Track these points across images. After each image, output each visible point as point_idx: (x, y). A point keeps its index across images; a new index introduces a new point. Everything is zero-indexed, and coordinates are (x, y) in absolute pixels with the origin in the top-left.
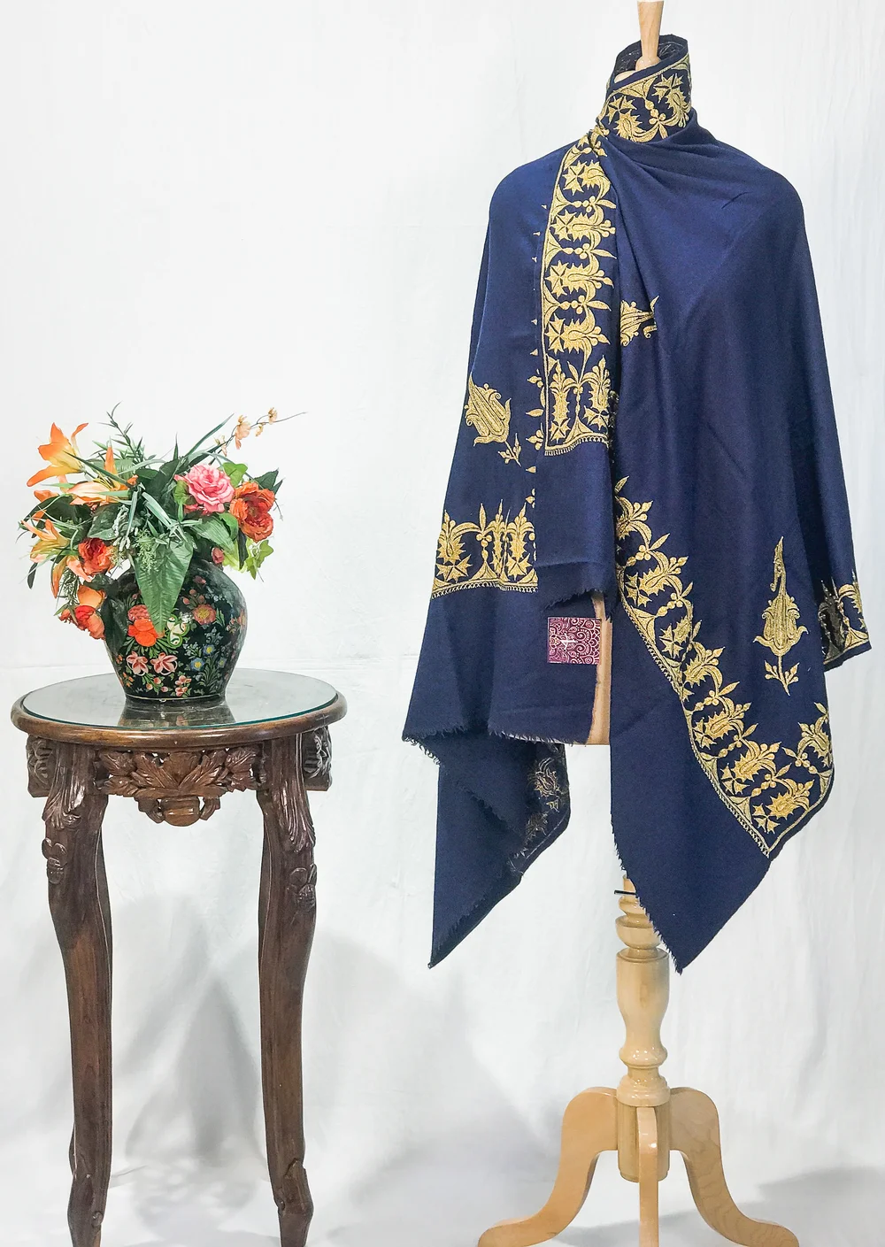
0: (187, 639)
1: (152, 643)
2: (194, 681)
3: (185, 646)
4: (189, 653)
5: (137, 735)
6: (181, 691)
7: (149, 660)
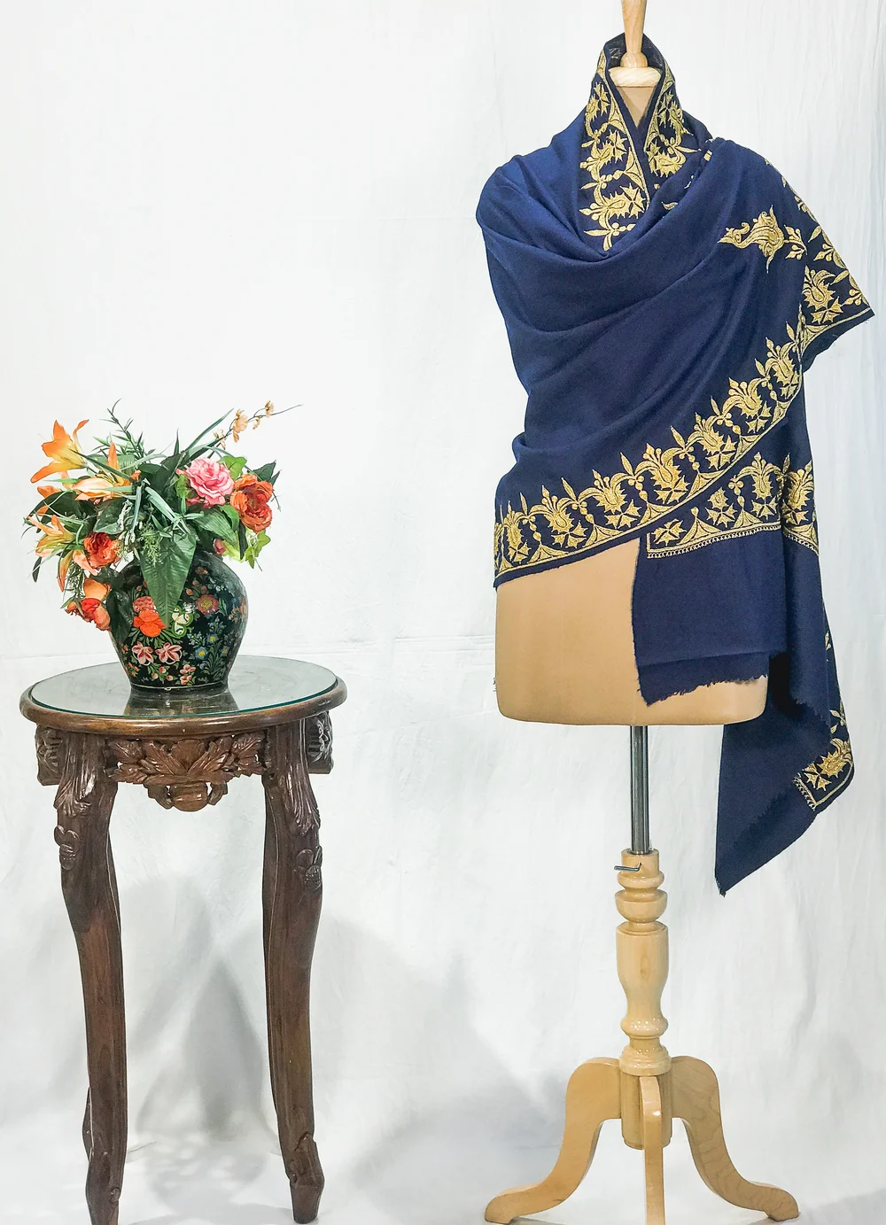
0: (191, 629)
1: (156, 634)
2: (198, 670)
3: (189, 636)
4: (192, 643)
5: (143, 724)
6: (186, 679)
7: (154, 650)
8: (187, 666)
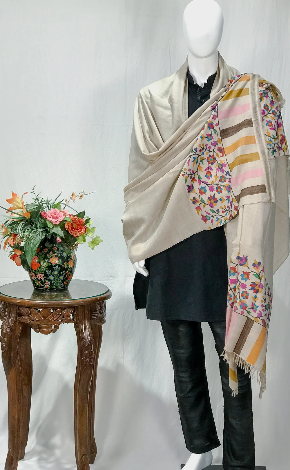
0: (47, 269)
1: (36, 269)
2: (51, 283)
3: (47, 271)
4: (48, 274)
6: (47, 286)
7: (36, 275)
8: (47, 281)
